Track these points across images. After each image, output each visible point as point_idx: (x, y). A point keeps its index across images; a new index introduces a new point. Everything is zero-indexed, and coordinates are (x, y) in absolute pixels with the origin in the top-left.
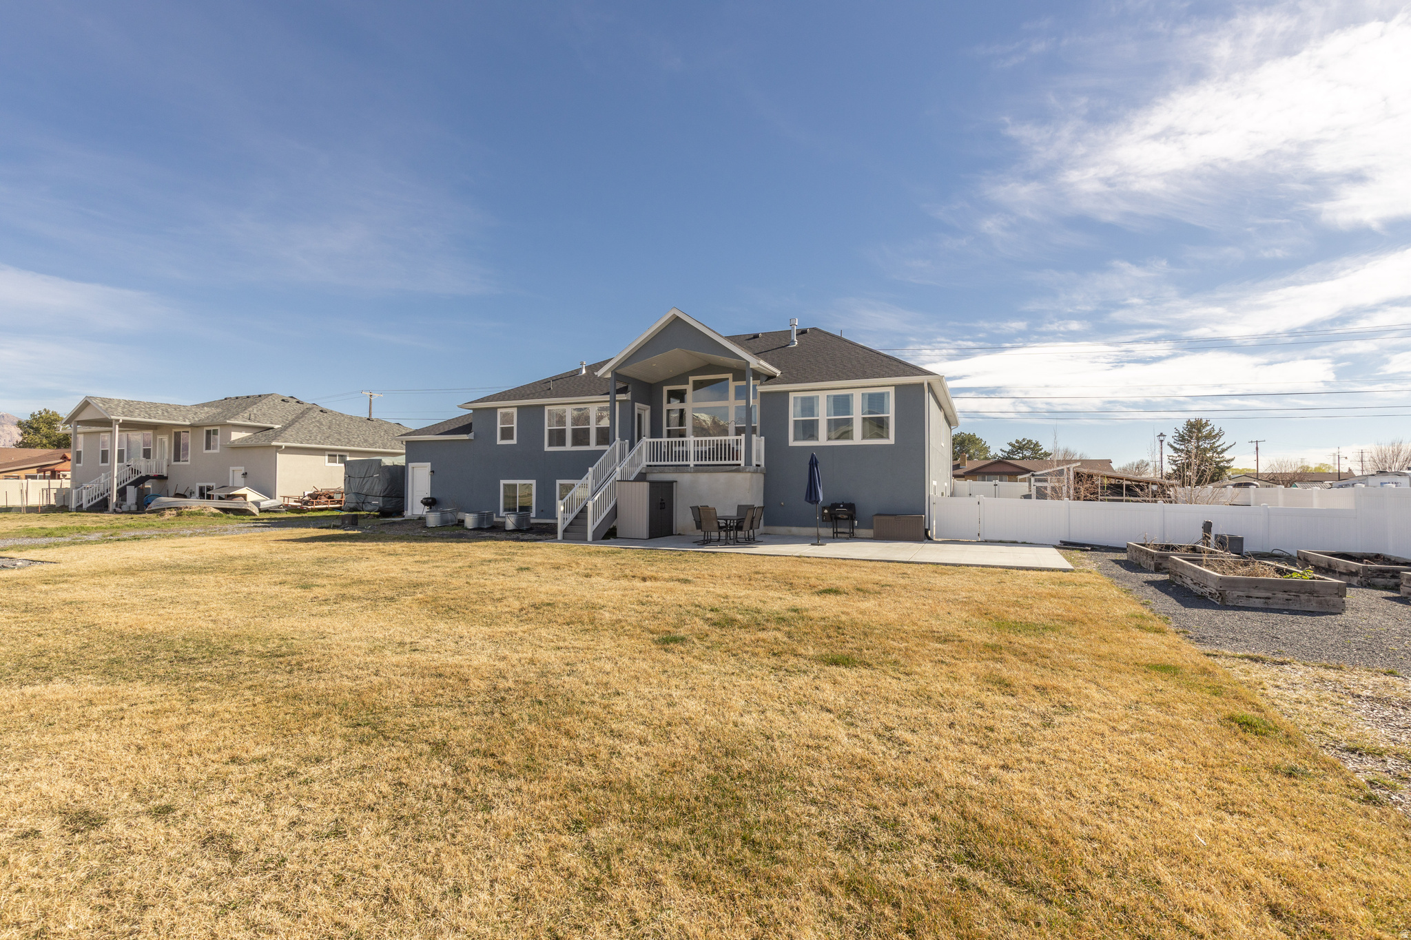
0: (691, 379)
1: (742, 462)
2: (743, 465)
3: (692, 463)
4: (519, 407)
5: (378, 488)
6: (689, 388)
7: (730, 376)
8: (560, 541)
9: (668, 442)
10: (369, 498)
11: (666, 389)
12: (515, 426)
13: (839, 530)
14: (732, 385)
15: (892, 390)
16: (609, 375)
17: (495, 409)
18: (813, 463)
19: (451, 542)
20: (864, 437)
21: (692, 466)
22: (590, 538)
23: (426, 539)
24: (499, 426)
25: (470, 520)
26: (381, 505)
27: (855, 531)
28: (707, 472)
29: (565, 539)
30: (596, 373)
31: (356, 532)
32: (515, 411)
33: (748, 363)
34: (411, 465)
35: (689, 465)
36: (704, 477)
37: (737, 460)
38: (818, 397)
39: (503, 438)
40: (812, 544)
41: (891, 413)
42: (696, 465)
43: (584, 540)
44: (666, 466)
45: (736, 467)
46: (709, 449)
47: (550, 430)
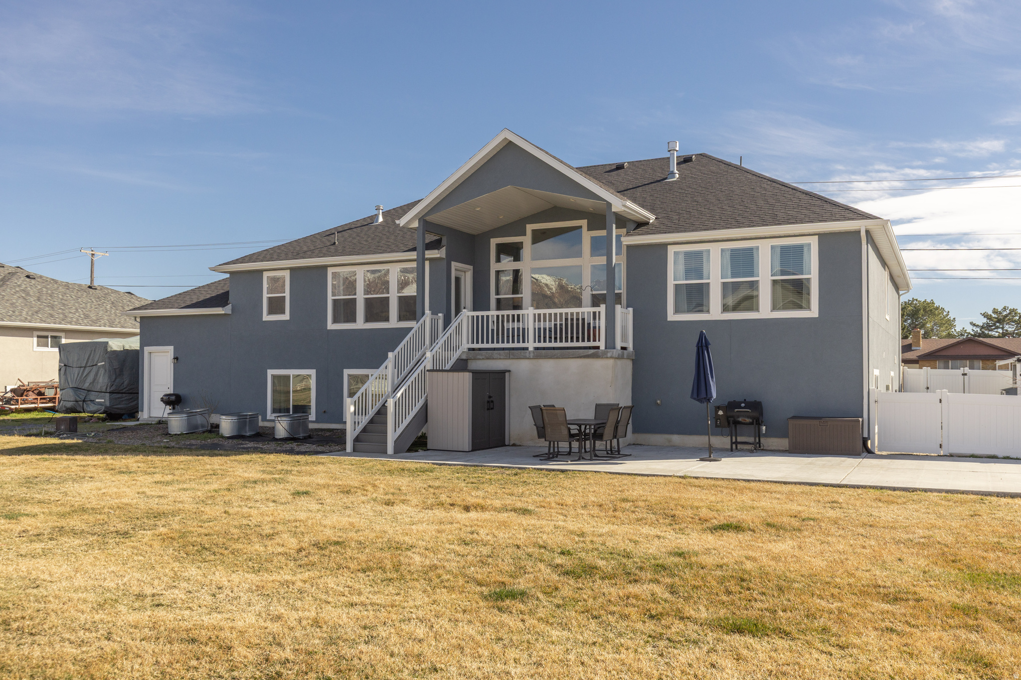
0: (530, 228)
1: (602, 344)
2: (602, 347)
3: (531, 345)
4: (292, 270)
5: (103, 381)
6: (527, 240)
7: (584, 223)
8: (349, 455)
9: (498, 316)
10: (92, 396)
11: (494, 242)
12: (287, 295)
13: (740, 439)
14: (587, 236)
15: (814, 242)
16: (416, 224)
17: (260, 272)
18: (703, 345)
19: (203, 455)
20: (774, 308)
21: (531, 349)
22: (390, 449)
23: (169, 450)
24: (266, 296)
25: (227, 425)
26: (108, 404)
27: (762, 440)
28: (551, 357)
29: (356, 451)
30: (397, 222)
31: (75, 441)
32: (287, 274)
33: (609, 205)
34: (147, 349)
35: (527, 349)
36: (548, 366)
37: (594, 340)
38: (709, 251)
39: (271, 312)
40: (702, 460)
41: (812, 273)
42: (537, 349)
43: (383, 452)
44: (494, 349)
45: (592, 351)
46: (555, 325)
47: (335, 301)
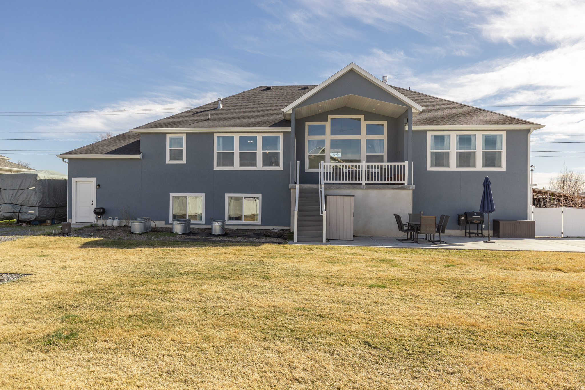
0: (330, 117)
1: (406, 182)
2: (406, 184)
3: (364, 182)
4: (188, 134)
5: (35, 200)
6: (328, 125)
7: (362, 117)
8: (296, 243)
11: (307, 124)
12: (184, 148)
13: (471, 231)
14: (364, 124)
15: (504, 133)
16: (291, 112)
17: (165, 134)
18: (487, 183)
20: (484, 166)
21: (364, 184)
22: (324, 240)
24: (168, 148)
26: (37, 214)
27: (483, 231)
30: (282, 110)
31: (97, 239)
32: (184, 136)
34: (74, 179)
35: (361, 184)
36: (374, 193)
37: (401, 180)
39: (181, 158)
40: (485, 242)
41: (503, 149)
42: (366, 184)
44: (343, 184)
45: (401, 186)
46: (349, 171)
47: (218, 153)
